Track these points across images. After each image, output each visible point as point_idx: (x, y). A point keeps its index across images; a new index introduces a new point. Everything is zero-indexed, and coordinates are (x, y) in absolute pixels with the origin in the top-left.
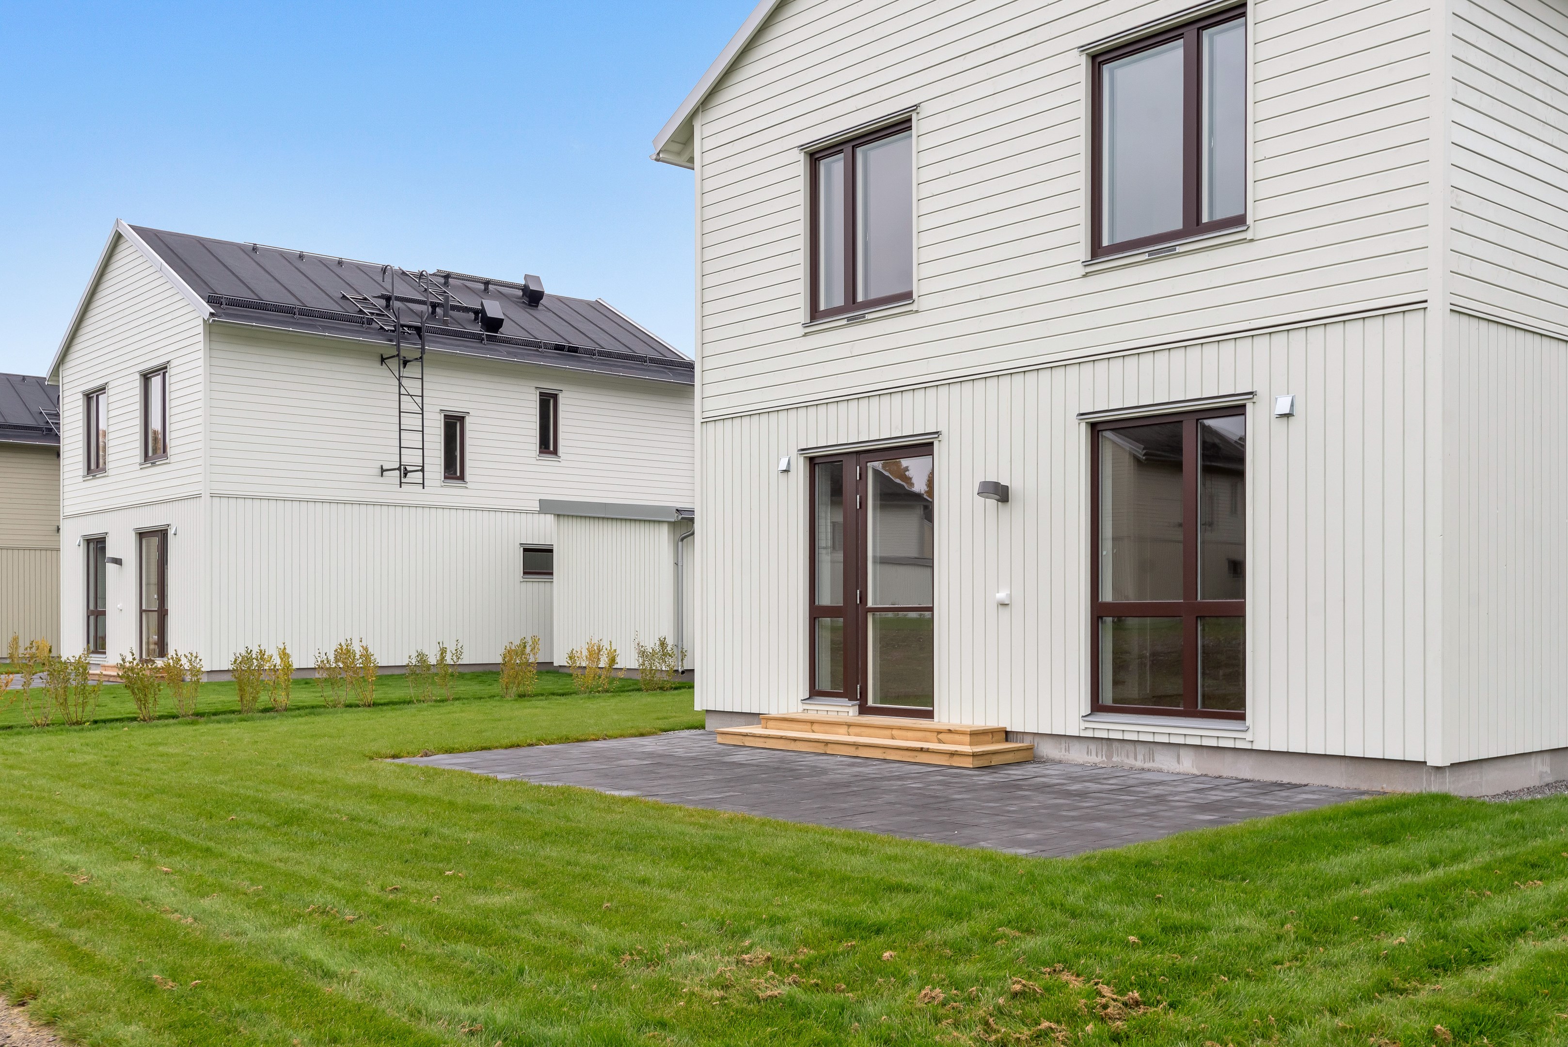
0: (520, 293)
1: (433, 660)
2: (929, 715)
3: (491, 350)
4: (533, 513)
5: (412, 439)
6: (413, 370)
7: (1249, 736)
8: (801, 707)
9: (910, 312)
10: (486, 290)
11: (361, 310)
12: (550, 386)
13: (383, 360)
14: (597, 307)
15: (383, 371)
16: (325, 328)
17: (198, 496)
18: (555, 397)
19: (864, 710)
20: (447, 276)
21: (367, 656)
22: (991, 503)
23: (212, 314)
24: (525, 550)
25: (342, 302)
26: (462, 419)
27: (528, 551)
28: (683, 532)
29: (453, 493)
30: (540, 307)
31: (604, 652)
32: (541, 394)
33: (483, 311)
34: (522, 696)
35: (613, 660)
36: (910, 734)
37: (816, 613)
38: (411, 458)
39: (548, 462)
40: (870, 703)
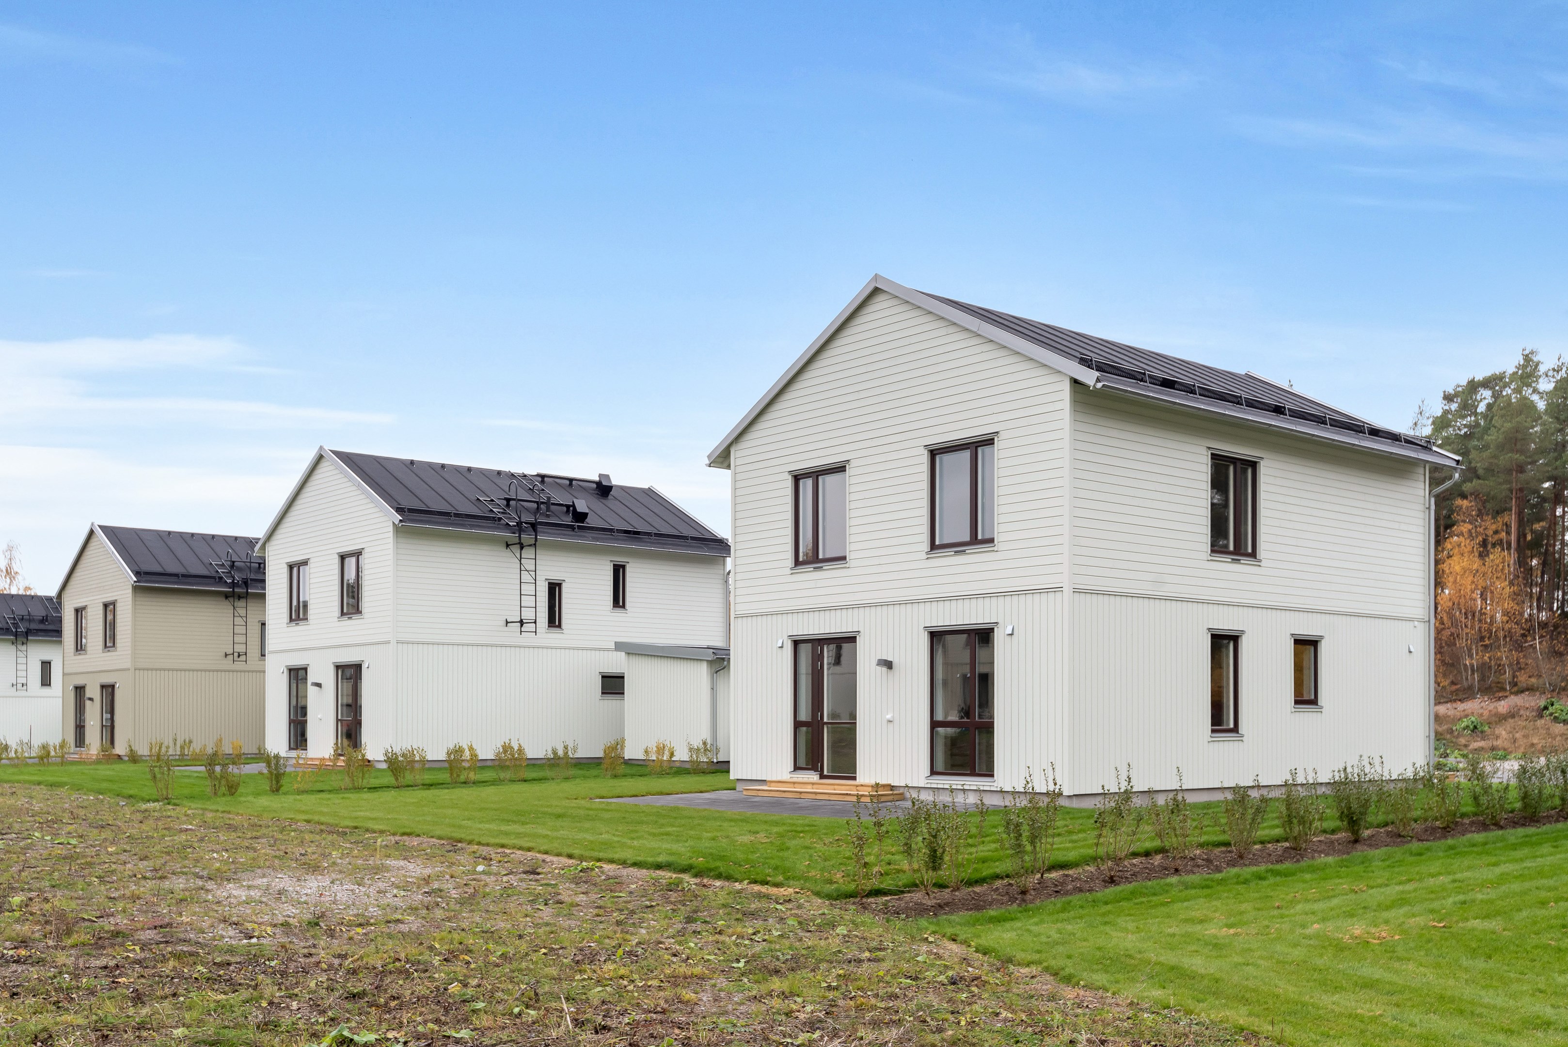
0: (595, 486)
1: (561, 753)
2: (854, 778)
3: (581, 536)
4: (608, 650)
5: (528, 601)
6: (528, 553)
7: (995, 784)
8: (789, 776)
9: (845, 567)
10: (571, 485)
11: (491, 510)
12: (620, 559)
13: (508, 546)
14: (649, 493)
15: (507, 553)
16: (472, 526)
17: (388, 642)
18: (624, 567)
19: (822, 777)
20: (543, 477)
21: (521, 750)
22: (884, 669)
23: (401, 521)
24: (603, 677)
25: (477, 503)
26: (560, 585)
27: (605, 678)
28: (717, 667)
29: (554, 637)
30: (610, 497)
31: (666, 748)
32: (614, 565)
33: (574, 506)
34: (615, 776)
35: (672, 754)
36: (843, 787)
37: (798, 725)
38: (528, 614)
39: (619, 614)
40: (825, 773)
